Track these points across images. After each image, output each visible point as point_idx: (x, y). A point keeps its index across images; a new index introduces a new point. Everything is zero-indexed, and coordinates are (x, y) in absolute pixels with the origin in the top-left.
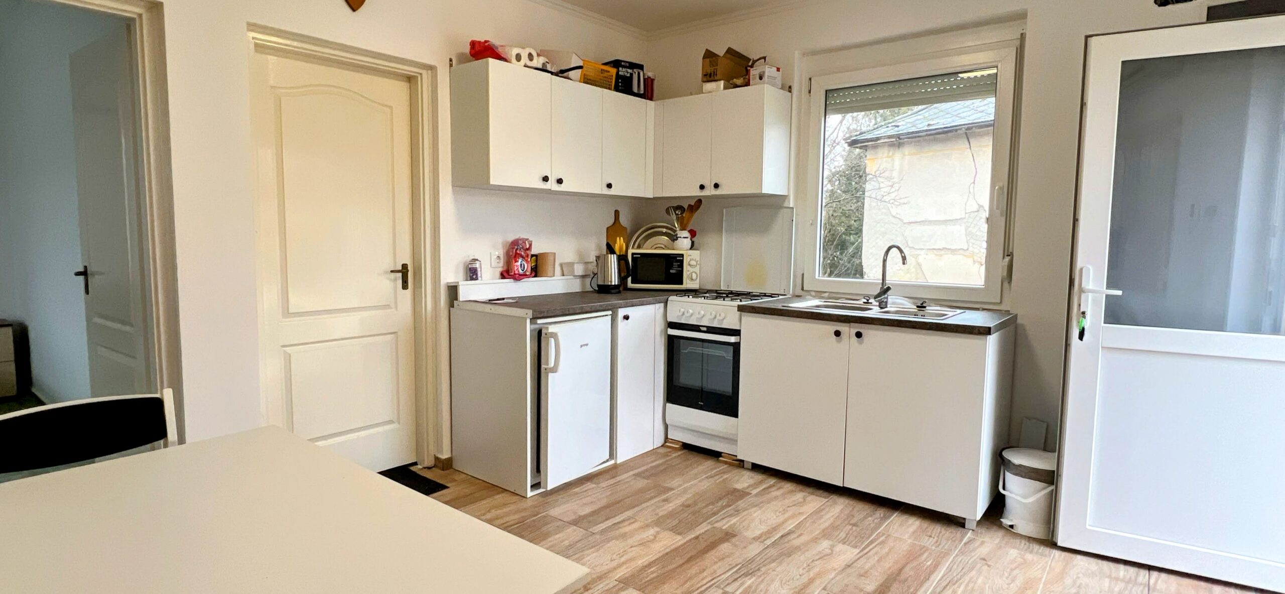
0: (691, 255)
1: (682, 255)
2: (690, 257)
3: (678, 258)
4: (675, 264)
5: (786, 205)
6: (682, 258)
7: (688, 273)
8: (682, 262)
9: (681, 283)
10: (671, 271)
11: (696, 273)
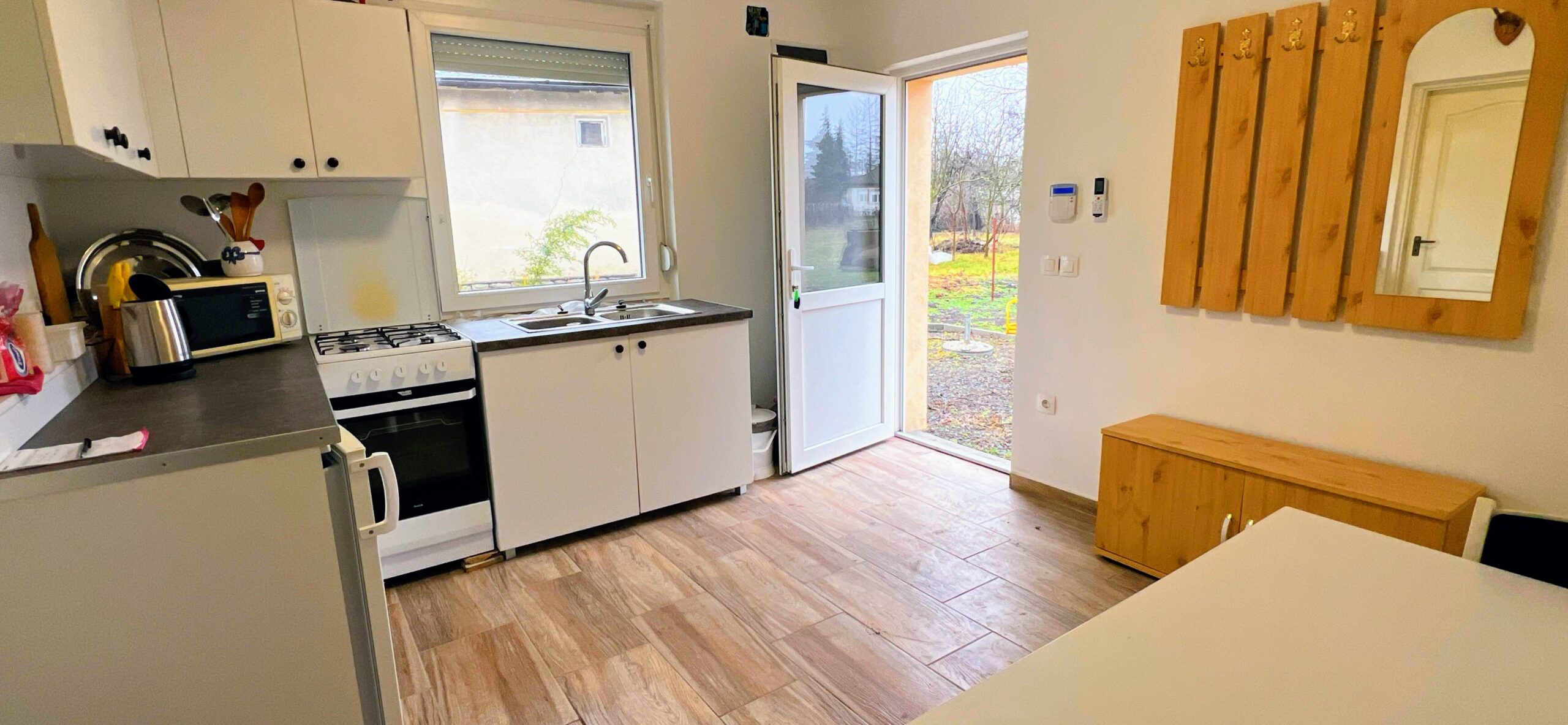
0: (278, 284)
1: (263, 285)
2: (277, 287)
3: (257, 291)
4: (255, 303)
5: (410, 193)
6: (264, 291)
7: (280, 314)
8: (265, 298)
9: (272, 335)
10: (249, 316)
11: (292, 312)
